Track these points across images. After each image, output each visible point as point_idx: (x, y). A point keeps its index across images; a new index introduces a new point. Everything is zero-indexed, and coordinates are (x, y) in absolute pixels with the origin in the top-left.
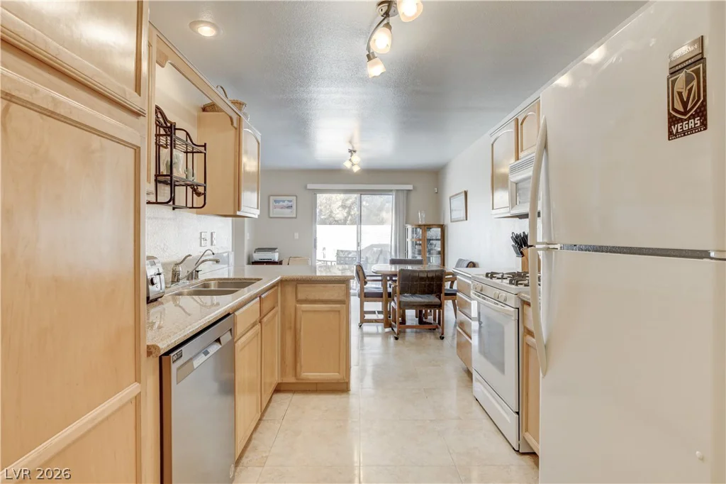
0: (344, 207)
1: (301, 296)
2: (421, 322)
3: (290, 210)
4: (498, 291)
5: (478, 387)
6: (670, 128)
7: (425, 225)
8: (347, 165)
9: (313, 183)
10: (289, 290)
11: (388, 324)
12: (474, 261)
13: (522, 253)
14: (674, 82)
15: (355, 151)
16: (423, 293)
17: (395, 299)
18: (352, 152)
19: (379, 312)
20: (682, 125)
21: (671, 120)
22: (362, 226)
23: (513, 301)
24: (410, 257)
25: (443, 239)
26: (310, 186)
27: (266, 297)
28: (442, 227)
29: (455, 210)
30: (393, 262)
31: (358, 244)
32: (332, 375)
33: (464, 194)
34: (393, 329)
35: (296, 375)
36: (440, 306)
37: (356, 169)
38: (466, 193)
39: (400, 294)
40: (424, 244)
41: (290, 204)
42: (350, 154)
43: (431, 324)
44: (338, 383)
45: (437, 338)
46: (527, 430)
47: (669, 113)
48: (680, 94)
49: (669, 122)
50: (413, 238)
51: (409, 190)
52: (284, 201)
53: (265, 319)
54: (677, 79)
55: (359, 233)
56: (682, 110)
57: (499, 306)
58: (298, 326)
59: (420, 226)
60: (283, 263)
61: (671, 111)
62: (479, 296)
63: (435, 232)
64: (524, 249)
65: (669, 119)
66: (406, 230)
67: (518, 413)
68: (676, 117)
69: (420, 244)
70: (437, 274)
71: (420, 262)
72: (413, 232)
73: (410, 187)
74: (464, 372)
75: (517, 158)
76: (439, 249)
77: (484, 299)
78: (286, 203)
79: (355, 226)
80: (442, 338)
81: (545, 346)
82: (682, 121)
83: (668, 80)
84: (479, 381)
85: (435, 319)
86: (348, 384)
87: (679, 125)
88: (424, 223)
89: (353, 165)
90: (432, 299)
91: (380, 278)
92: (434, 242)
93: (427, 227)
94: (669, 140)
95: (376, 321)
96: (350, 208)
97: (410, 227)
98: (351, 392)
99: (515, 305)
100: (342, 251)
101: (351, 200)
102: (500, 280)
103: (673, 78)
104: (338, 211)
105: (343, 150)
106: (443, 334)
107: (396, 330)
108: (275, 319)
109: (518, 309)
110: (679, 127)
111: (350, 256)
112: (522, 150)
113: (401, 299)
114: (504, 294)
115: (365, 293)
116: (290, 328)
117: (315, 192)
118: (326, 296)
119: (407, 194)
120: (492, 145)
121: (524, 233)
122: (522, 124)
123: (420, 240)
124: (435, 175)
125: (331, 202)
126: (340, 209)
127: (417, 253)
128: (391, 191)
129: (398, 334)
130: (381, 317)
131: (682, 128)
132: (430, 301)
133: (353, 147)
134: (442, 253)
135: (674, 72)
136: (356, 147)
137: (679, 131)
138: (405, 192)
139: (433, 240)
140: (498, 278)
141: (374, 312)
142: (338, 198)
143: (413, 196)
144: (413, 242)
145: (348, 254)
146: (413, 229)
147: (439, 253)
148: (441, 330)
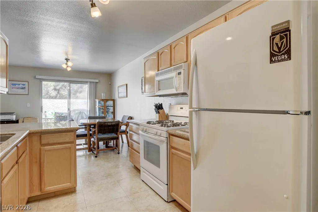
0: (55, 89)
1: (44, 142)
2: (107, 147)
3: (24, 90)
4: (156, 130)
5: (144, 175)
6: (271, 58)
7: (105, 100)
8: (64, 66)
9: (40, 75)
10: (36, 139)
11: (90, 150)
12: (131, 116)
13: (159, 112)
14: (273, 39)
15: (69, 60)
16: (109, 132)
17: (95, 137)
18: (67, 60)
19: (84, 144)
20: (278, 58)
21: (271, 55)
22: (71, 100)
23: (165, 134)
24: (97, 115)
25: (114, 106)
26: (37, 77)
27: (21, 146)
28: (114, 101)
29: (121, 93)
30: (90, 118)
31: (69, 109)
32: (66, 185)
33: (126, 85)
34: (93, 152)
35: (41, 190)
36: (117, 139)
37: (69, 69)
38: (127, 85)
39: (98, 133)
40: (105, 109)
41: (24, 86)
42: (66, 61)
43: (112, 147)
44: (70, 189)
45: (116, 154)
46: (172, 192)
47: (271, 52)
48: (277, 44)
49: (270, 56)
50: (99, 106)
51: (97, 82)
52: (19, 85)
53: (20, 160)
54: (275, 37)
55: (69, 104)
56: (278, 51)
57: (157, 137)
58: (42, 161)
59: (103, 100)
60: (19, 121)
61: (272, 51)
62: (145, 133)
63: (110, 103)
64: (160, 111)
65: (270, 54)
66: (95, 102)
67: (167, 185)
68: (275, 54)
69: (103, 109)
70: (116, 123)
71: (104, 118)
72: (99, 103)
73: (97, 81)
74: (133, 169)
75: (158, 70)
76: (112, 111)
77: (148, 134)
78: (21, 86)
79: (67, 100)
80: (119, 153)
81: (196, 155)
82: (278, 55)
83: (270, 37)
84: (144, 172)
85: (114, 145)
86: (75, 188)
87: (276, 57)
88: (104, 99)
89: (67, 67)
90: (113, 135)
91: (84, 127)
92: (109, 108)
93: (106, 101)
94: (270, 63)
95: (83, 149)
96: (59, 90)
97: (97, 101)
98: (77, 192)
99: (166, 136)
100: (58, 113)
101: (60, 86)
102: (154, 125)
103: (273, 37)
104: (52, 92)
105: (62, 58)
106: (119, 151)
107: (95, 152)
108: (25, 158)
109: (167, 138)
110: (276, 58)
111: (63, 115)
112: (161, 67)
113: (98, 137)
114: (160, 131)
115: (77, 135)
116: (36, 162)
117: (41, 80)
118: (62, 140)
119: (96, 85)
120: (145, 63)
121: (159, 103)
122: (161, 55)
123: (102, 107)
124: (109, 76)
125: (48, 86)
126: (54, 90)
127: (101, 113)
128: (87, 82)
129: (97, 154)
130: (86, 146)
131: (278, 59)
132: (112, 136)
133: (68, 57)
134: (114, 113)
135: (274, 34)
136: (70, 57)
137: (276, 60)
138: (95, 83)
139: (109, 106)
140: (152, 124)
141: (81, 145)
142: (52, 85)
143: (99, 85)
144: (99, 108)
145: (62, 115)
146: (99, 101)
147: (112, 113)
148: (118, 149)
